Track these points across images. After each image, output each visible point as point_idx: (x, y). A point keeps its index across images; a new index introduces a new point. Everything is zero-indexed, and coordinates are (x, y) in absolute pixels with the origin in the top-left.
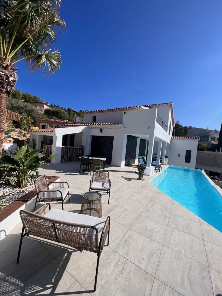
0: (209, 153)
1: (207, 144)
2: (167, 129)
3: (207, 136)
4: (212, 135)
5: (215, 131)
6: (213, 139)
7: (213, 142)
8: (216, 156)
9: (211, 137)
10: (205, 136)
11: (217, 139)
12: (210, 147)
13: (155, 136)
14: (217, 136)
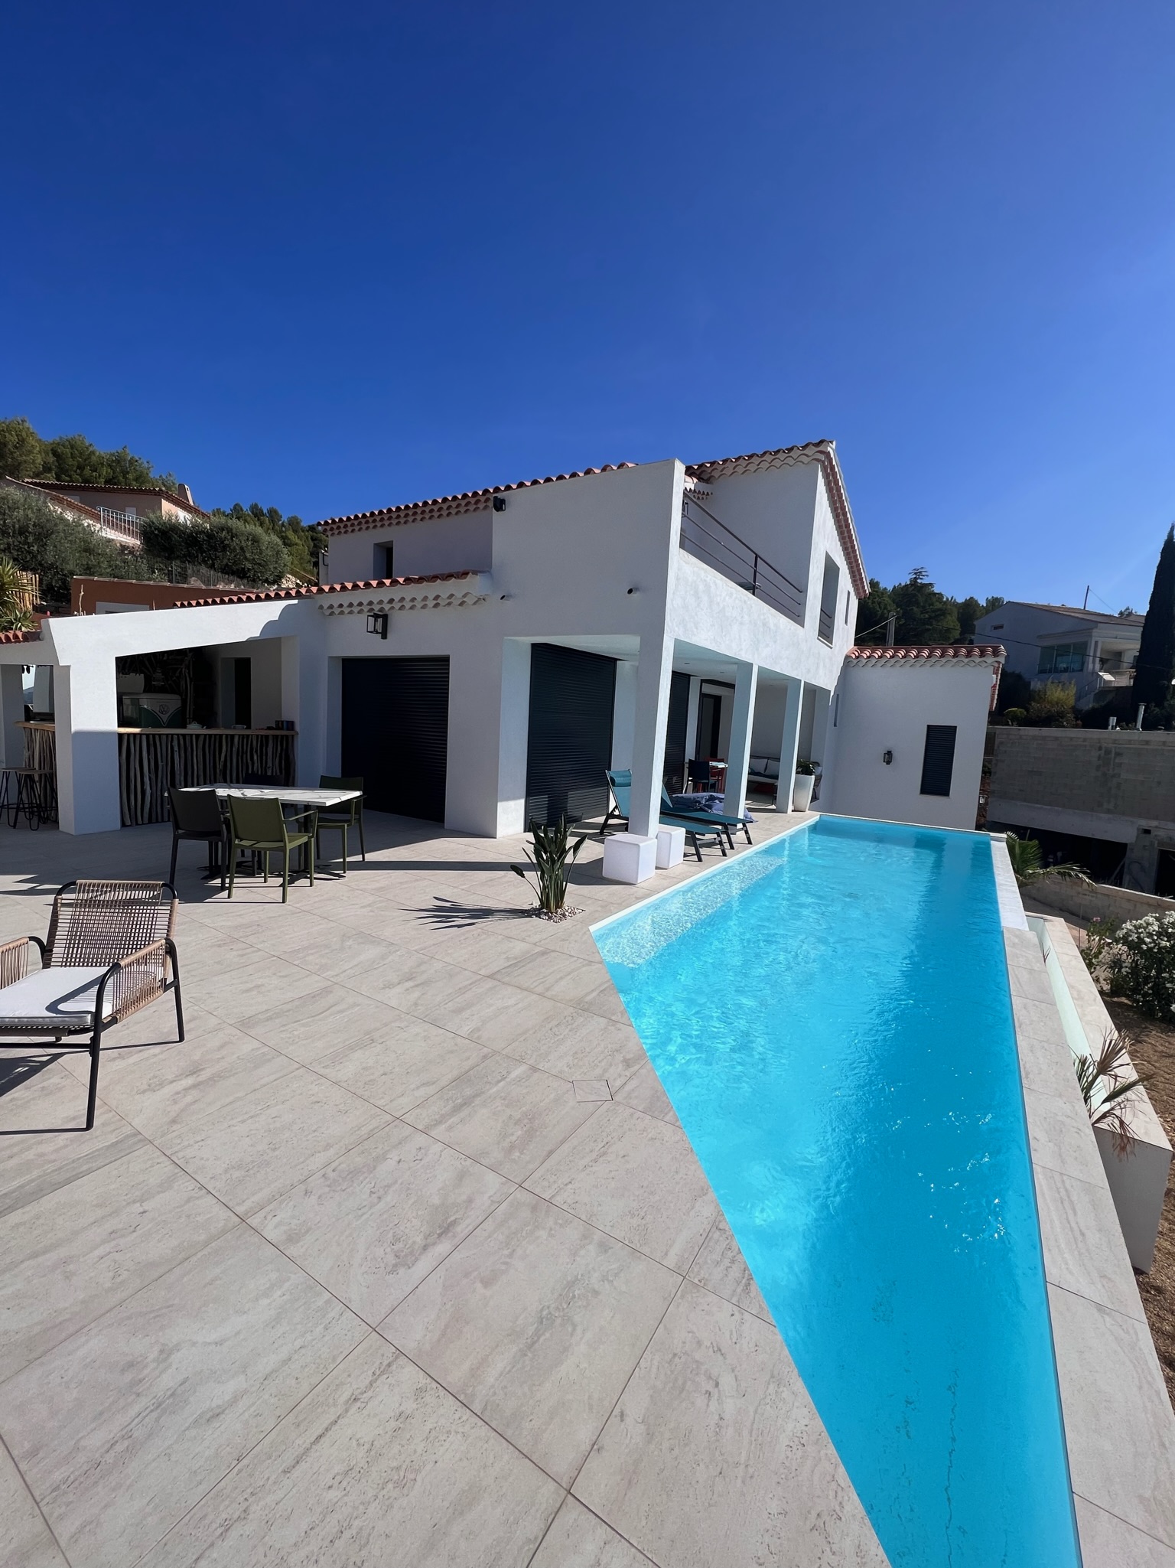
0: (1071, 739)
1: (1072, 690)
2: (802, 604)
3: (1074, 644)
4: (1103, 640)
5: (1126, 616)
6: (1112, 661)
7: (1108, 677)
8: (1108, 752)
9: (1098, 655)
10: (1068, 646)
11: (1131, 660)
12: (1088, 704)
13: (678, 644)
14: (1131, 646)
